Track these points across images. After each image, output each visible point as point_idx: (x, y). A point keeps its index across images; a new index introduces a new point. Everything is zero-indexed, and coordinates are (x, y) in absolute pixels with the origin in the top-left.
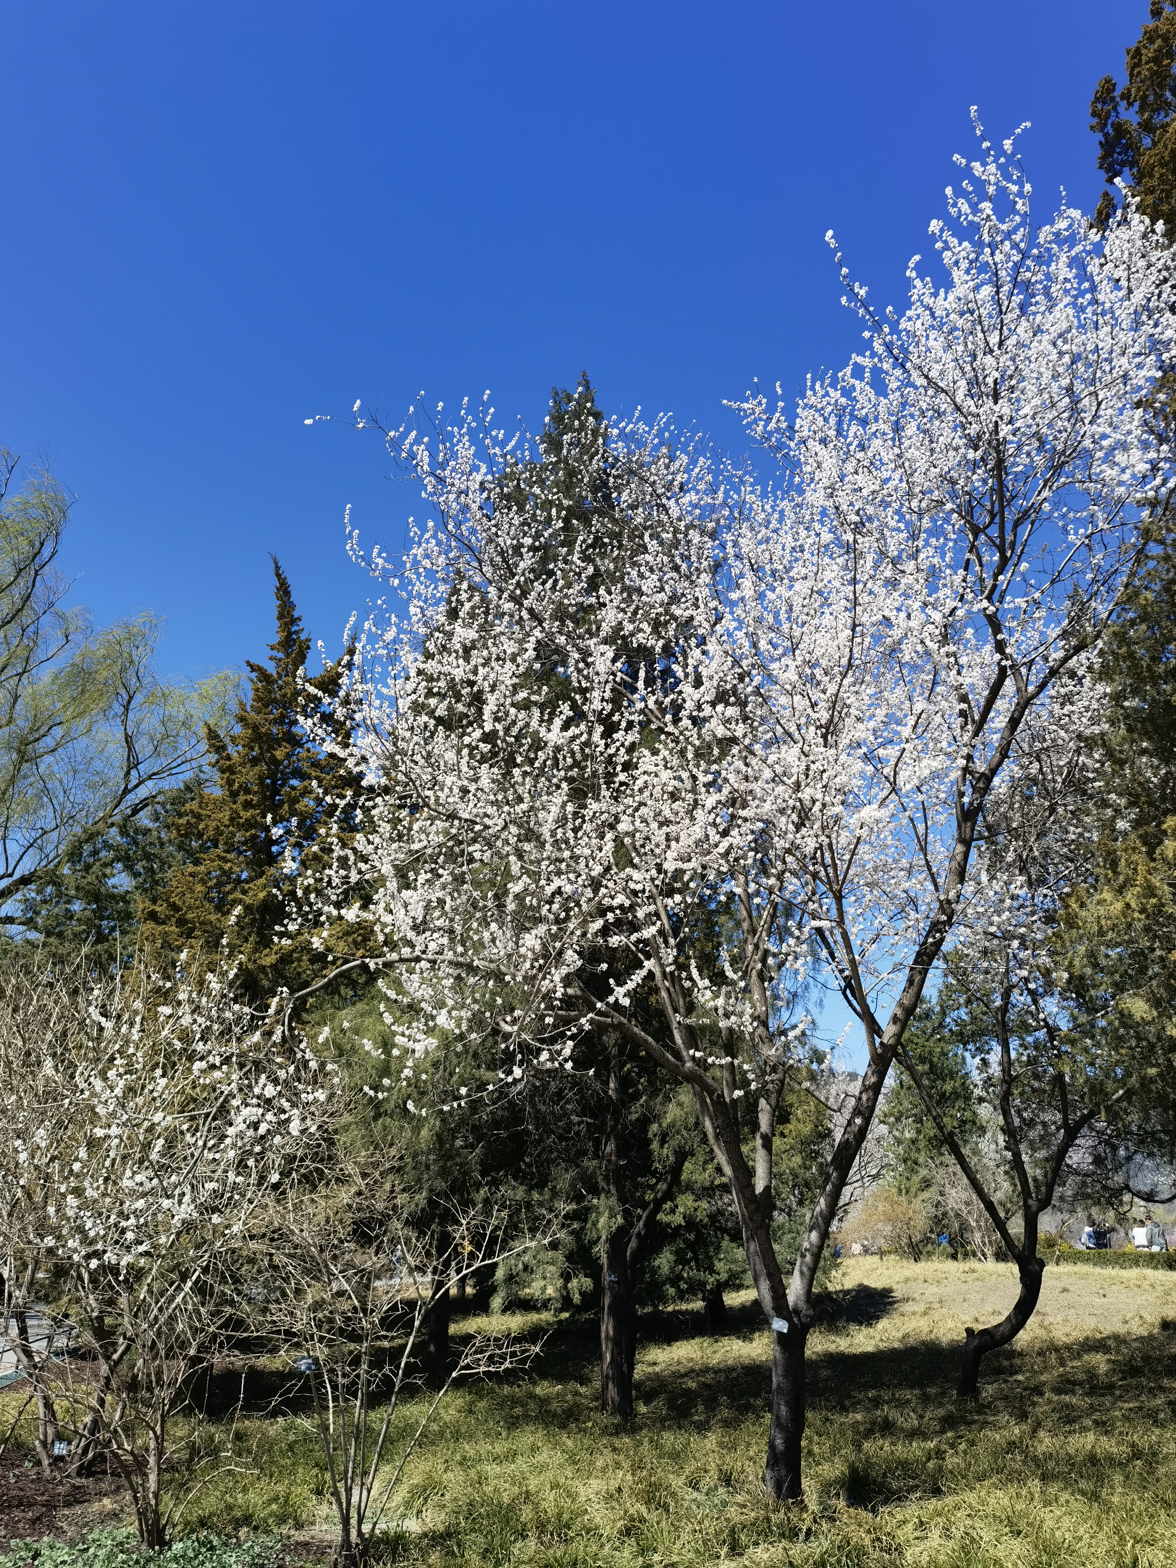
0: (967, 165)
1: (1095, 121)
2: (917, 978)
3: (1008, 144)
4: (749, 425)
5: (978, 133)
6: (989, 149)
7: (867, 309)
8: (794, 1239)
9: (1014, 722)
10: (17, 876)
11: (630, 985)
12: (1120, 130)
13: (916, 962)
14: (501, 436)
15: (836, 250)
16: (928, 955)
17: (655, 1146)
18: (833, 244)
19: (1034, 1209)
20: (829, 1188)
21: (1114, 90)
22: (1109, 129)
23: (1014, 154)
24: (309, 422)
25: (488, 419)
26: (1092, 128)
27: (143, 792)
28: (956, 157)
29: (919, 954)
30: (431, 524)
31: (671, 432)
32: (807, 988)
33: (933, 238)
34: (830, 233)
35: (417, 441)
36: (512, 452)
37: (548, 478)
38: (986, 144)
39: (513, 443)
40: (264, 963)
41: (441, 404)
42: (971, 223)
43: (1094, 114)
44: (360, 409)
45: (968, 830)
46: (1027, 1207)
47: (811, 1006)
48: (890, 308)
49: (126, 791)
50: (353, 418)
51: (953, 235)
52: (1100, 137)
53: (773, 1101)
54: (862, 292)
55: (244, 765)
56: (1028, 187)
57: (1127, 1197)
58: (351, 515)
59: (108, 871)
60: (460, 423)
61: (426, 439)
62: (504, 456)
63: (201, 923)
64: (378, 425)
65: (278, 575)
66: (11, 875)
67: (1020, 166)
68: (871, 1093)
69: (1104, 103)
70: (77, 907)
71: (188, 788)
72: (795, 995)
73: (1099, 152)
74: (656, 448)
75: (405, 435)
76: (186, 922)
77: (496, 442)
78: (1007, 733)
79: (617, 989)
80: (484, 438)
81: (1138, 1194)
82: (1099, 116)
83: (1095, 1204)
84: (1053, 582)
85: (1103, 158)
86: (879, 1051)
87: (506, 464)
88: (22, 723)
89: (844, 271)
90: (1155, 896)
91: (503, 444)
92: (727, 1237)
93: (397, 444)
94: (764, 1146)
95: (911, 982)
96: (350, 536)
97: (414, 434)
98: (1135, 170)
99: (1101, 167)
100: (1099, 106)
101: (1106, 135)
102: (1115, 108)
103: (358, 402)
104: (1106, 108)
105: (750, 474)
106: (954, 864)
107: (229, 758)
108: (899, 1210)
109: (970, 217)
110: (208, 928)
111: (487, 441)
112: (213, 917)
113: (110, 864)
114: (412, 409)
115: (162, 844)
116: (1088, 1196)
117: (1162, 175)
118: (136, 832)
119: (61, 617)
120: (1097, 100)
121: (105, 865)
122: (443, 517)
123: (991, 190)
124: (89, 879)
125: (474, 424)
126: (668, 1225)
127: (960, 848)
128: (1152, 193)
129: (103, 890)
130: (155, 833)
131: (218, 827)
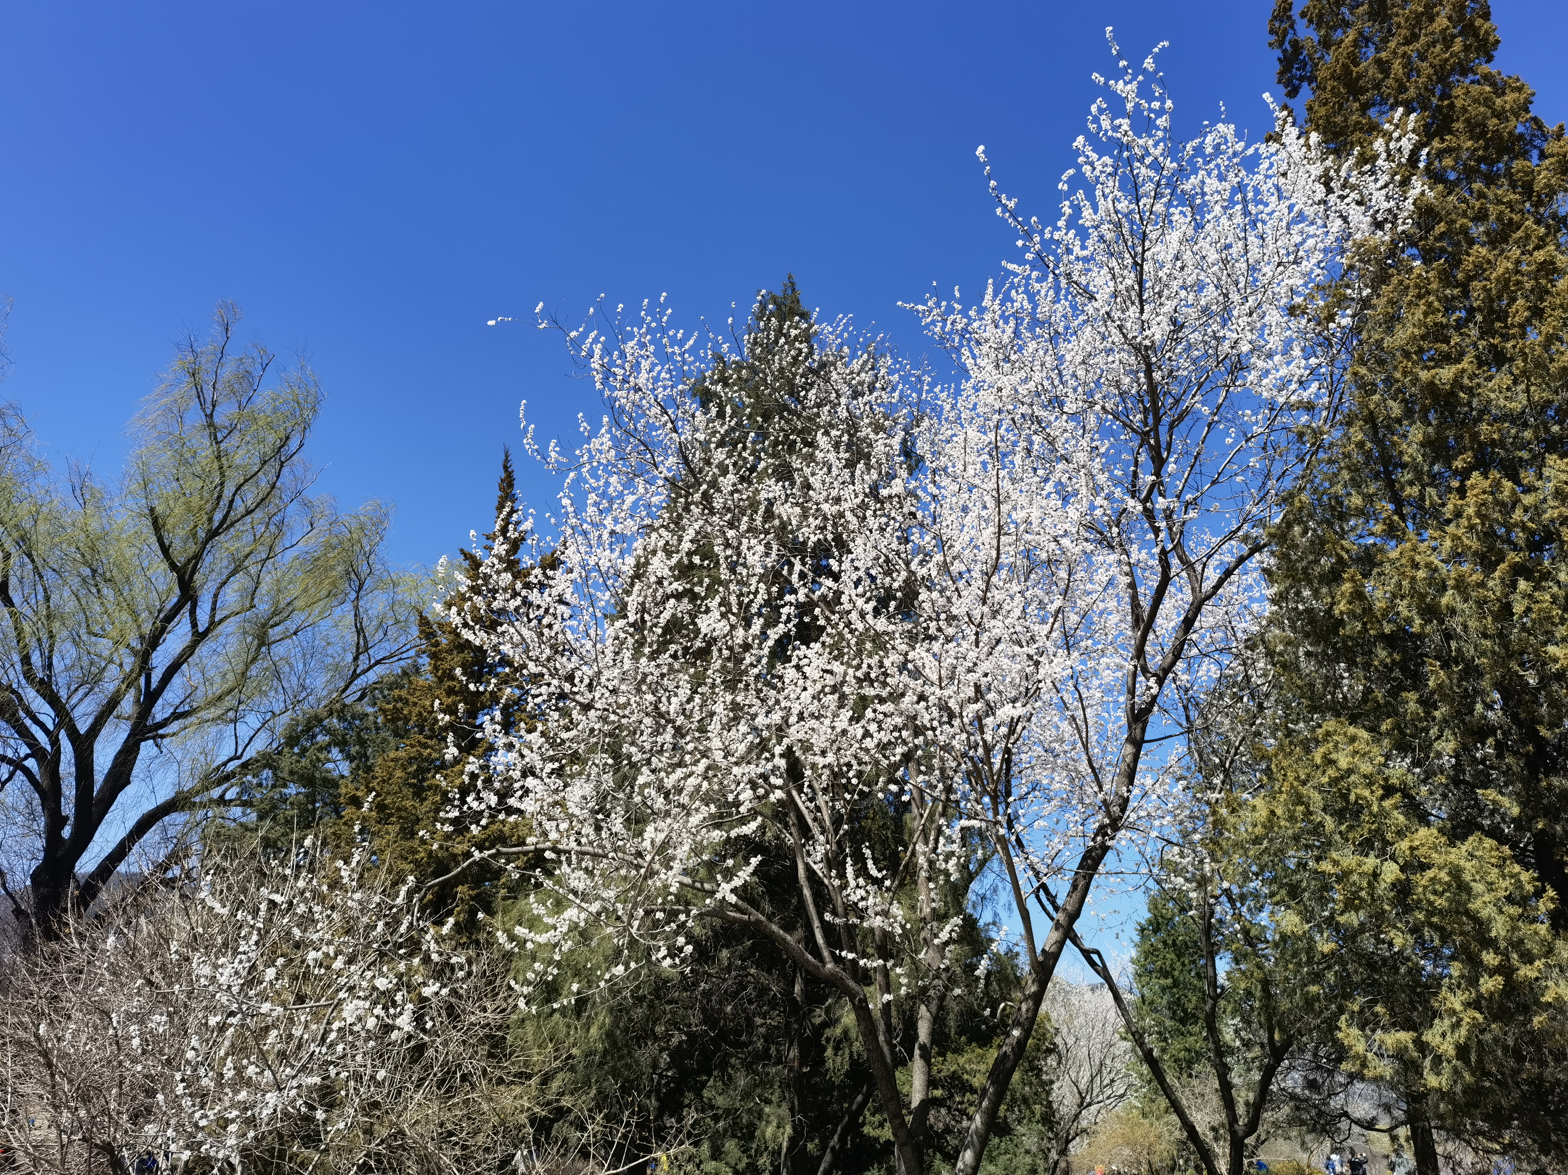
0: (1106, 83)
1: (1273, 38)
2: (1081, 883)
3: (1149, 63)
4: (928, 325)
5: (1114, 52)
6: (1125, 68)
7: (1015, 219)
8: (1011, 1160)
9: (1188, 624)
10: (244, 759)
11: (737, 882)
12: (1296, 46)
13: (1081, 866)
14: (679, 335)
15: (985, 164)
16: (1093, 859)
17: (829, 1052)
18: (982, 158)
19: (1241, 1133)
20: (985, 1104)
21: (1290, 9)
22: (1287, 45)
23: (1156, 72)
24: (491, 323)
25: (665, 319)
26: (1270, 45)
27: (372, 676)
28: (1095, 76)
29: (1084, 859)
30: (606, 419)
31: (850, 333)
32: (995, 891)
33: (1077, 153)
34: (981, 148)
35: (596, 341)
36: (690, 351)
37: (731, 377)
38: (1123, 63)
39: (691, 342)
40: (455, 851)
41: (621, 305)
42: (1110, 138)
43: (1272, 32)
44: (541, 311)
45: (1138, 731)
46: (1233, 1133)
47: (1000, 911)
48: (1034, 219)
49: (355, 676)
50: (534, 320)
51: (1093, 150)
52: (1279, 53)
53: (934, 1007)
54: (1011, 204)
55: (449, 652)
56: (1169, 104)
57: (1344, 1124)
58: (525, 410)
59: (322, 756)
60: (640, 323)
61: (602, 339)
62: (682, 355)
63: (399, 809)
64: (559, 325)
65: (506, 468)
66: (239, 758)
67: (1162, 83)
68: (1030, 1003)
69: (1282, 21)
70: (292, 790)
71: (405, 673)
72: (984, 898)
73: (1278, 67)
74: (840, 347)
75: (584, 336)
76: (386, 807)
77: (673, 341)
78: (1180, 634)
79: (723, 885)
80: (661, 338)
81: (1358, 1122)
82: (1277, 34)
83: (1309, 1132)
84: (1214, 483)
85: (1281, 73)
86: (1041, 959)
87: (684, 362)
88: (263, 607)
89: (993, 183)
90: (1303, 803)
91: (681, 343)
92: (938, 1155)
93: (577, 343)
94: (921, 1056)
95: (1074, 887)
96: (526, 429)
97: (593, 335)
98: (1314, 85)
99: (1279, 82)
100: (1277, 24)
101: (1285, 51)
102: (1292, 26)
103: (541, 304)
104: (1284, 26)
105: (928, 373)
106: (1123, 766)
107: (437, 644)
108: (1139, 1132)
109: (1110, 133)
110: (403, 814)
111: (665, 340)
112: (408, 803)
113: (327, 748)
114: (592, 310)
115: (378, 729)
116: (1303, 1123)
117: (1333, 88)
118: (353, 717)
119: (307, 505)
120: (1275, 18)
121: (321, 749)
122: (617, 415)
123: (1129, 106)
124: (304, 762)
125: (654, 325)
126: (877, 1139)
127: (1129, 749)
128: (1325, 104)
129: (317, 775)
130: (371, 718)
131: (420, 714)
